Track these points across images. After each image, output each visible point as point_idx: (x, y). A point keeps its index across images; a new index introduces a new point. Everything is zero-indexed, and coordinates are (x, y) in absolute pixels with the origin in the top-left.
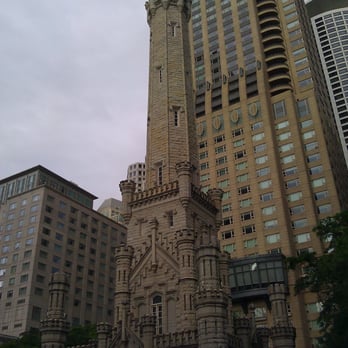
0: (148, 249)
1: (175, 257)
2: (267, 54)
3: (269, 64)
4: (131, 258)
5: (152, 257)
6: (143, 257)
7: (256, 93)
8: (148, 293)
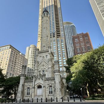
0: (42, 62)
1: (47, 63)
2: (57, 30)
3: (57, 32)
4: (38, 63)
5: (43, 63)
6: (41, 63)
7: (54, 37)
8: (42, 70)
